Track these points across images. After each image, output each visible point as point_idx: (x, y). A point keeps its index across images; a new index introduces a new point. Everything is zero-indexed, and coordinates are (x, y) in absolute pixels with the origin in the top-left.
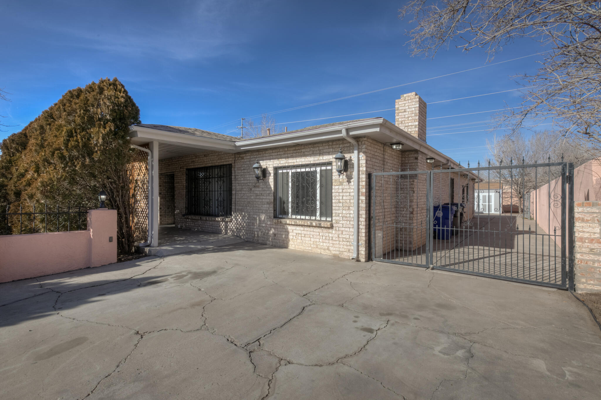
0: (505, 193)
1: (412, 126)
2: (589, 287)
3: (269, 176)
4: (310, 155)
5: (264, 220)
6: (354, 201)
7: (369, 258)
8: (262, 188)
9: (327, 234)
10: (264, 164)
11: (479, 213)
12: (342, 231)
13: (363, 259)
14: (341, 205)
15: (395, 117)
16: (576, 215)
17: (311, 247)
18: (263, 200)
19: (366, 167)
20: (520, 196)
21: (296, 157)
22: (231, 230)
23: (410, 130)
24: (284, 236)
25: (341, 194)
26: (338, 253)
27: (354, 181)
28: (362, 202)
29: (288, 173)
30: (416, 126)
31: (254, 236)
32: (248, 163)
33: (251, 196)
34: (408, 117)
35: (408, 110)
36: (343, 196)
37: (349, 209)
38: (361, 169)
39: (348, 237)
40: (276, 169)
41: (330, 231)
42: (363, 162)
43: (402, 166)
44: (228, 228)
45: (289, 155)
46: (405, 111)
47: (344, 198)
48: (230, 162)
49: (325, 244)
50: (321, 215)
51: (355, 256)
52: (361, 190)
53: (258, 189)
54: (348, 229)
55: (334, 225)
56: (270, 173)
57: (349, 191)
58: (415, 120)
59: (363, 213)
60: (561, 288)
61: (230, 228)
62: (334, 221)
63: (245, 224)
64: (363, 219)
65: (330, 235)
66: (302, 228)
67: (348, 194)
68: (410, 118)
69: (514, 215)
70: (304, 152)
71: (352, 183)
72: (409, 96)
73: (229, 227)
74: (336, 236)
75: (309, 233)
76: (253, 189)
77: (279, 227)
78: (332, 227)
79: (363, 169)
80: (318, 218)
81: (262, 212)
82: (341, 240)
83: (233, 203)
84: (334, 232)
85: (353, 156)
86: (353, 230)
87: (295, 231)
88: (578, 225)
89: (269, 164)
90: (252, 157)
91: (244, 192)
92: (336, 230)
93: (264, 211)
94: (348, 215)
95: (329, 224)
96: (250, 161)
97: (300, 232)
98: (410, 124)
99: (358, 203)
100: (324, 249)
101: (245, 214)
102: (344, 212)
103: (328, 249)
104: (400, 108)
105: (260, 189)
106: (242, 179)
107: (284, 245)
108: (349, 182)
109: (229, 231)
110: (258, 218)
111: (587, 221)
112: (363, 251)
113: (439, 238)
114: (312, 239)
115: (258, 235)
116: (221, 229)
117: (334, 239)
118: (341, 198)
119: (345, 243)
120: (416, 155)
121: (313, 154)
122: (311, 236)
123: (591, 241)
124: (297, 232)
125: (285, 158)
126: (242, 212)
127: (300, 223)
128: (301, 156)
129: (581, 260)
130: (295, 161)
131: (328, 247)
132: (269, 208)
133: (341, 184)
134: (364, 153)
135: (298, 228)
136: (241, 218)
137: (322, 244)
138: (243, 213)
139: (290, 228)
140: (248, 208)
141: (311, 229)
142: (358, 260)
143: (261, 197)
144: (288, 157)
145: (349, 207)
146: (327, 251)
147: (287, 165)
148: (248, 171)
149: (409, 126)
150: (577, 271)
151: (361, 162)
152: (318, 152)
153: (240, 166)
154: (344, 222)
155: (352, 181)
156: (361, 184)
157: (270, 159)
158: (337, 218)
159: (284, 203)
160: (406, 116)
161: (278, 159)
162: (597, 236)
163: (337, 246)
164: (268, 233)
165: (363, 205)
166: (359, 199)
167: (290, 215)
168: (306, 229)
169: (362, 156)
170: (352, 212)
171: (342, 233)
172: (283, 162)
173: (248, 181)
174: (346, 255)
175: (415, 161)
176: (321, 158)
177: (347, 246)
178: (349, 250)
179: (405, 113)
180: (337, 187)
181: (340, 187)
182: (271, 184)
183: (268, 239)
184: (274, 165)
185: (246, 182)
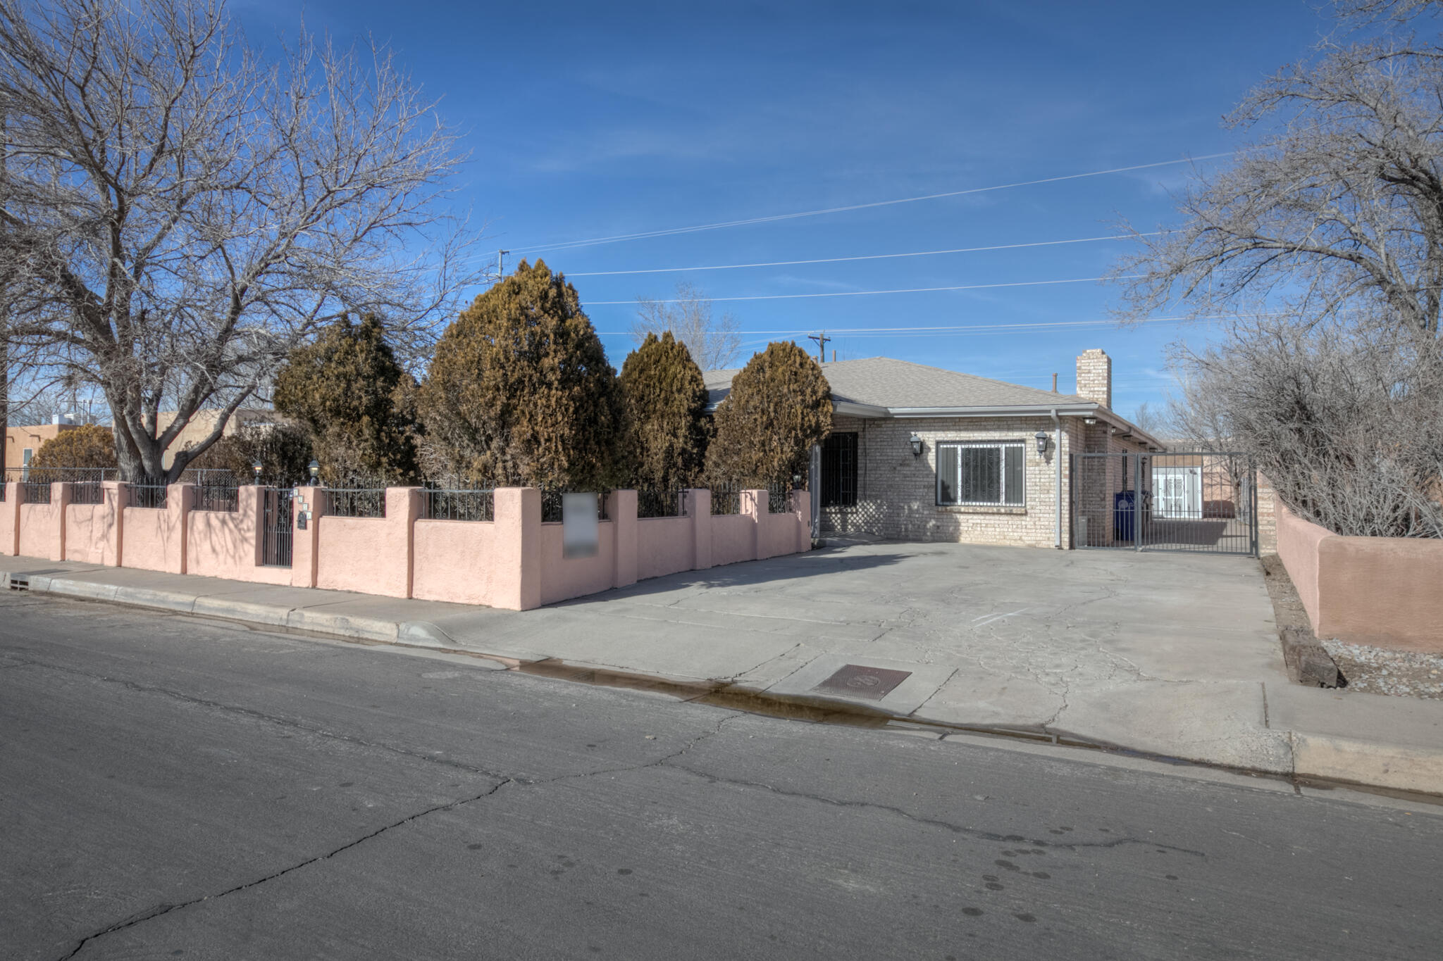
0: (1206, 474)
1: (1098, 391)
2: (1268, 551)
3: (927, 453)
4: (994, 430)
5: (917, 510)
6: (1056, 484)
7: (1072, 547)
8: (916, 467)
9: (1019, 522)
10: (921, 435)
11: (1158, 517)
12: (1040, 518)
13: (1066, 546)
14: (1038, 488)
15: (1076, 377)
16: (1259, 495)
17: (995, 538)
18: (917, 483)
19: (1070, 447)
20: (1236, 481)
21: (973, 430)
22: (854, 525)
23: (1096, 396)
24: (951, 529)
25: (1038, 476)
26: (1034, 542)
27: (1054, 463)
28: (1065, 485)
29: (955, 449)
30: (1103, 392)
31: (901, 531)
32: (890, 433)
33: (895, 477)
34: (1094, 380)
35: (1094, 371)
36: (1040, 478)
37: (1048, 492)
38: (1063, 449)
39: (1047, 523)
40: (938, 443)
41: (1024, 518)
42: (1066, 441)
43: (1086, 441)
44: (847, 522)
45: (962, 428)
46: (1089, 372)
47: (1042, 480)
48: (854, 430)
49: (1015, 534)
50: (1007, 500)
51: (1058, 543)
52: (1063, 472)
53: (908, 468)
54: (1047, 515)
55: (1029, 511)
56: (929, 449)
57: (1048, 472)
58: (1102, 384)
59: (1066, 497)
60: (1249, 555)
61: (852, 521)
62: (1028, 507)
63: (881, 516)
64: (1066, 504)
65: (1023, 523)
66: (982, 517)
67: (1047, 476)
68: (1096, 382)
69: (1224, 520)
70: (985, 426)
71: (1052, 464)
72: (1093, 353)
73: (850, 521)
74: (1032, 523)
75: (992, 522)
76: (898, 468)
77: (945, 516)
78: (1026, 514)
79: (1066, 449)
80: (1004, 504)
81: (916, 499)
82: (1039, 527)
83: (858, 486)
84: (1028, 519)
85: (1055, 435)
86: (1055, 516)
87: (970, 521)
88: (1260, 502)
89: (929, 438)
90: (897, 425)
91: (882, 472)
92: (1031, 517)
93: (918, 498)
94: (1047, 500)
95: (1023, 509)
96: (893, 431)
97: (979, 521)
98: (1096, 389)
99: (1061, 486)
100: (1015, 540)
101: (882, 502)
102: (1042, 496)
103: (1021, 539)
104: (1083, 368)
105: (913, 469)
106: (878, 454)
107: (953, 538)
108: (1048, 462)
109: (850, 527)
110: (906, 507)
111: (1265, 499)
112: (1066, 537)
113: (1122, 539)
114: (997, 530)
115: (906, 530)
116: (833, 524)
117: (1028, 527)
118: (1038, 480)
119: (1044, 531)
120: (1104, 428)
121: (999, 429)
122: (996, 526)
123: (1269, 515)
124: (974, 522)
125: (956, 430)
126: (876, 499)
127: (982, 510)
128: (980, 430)
129: (1262, 530)
130: (971, 435)
131: (1021, 537)
132: (927, 493)
133: (1038, 464)
134: (1067, 432)
135: (975, 517)
136: (874, 507)
137: (1011, 534)
138: (879, 501)
139: (961, 518)
140: (889, 493)
141: (997, 517)
142: (1060, 548)
143: (914, 479)
144: (960, 430)
145: (1048, 491)
146: (1019, 542)
147: (958, 439)
148: (890, 443)
149: (1094, 391)
150: (1260, 541)
151: (1063, 442)
152: (1006, 427)
153: (874, 436)
154: (1041, 507)
155: (1052, 461)
156: (1063, 465)
157: (930, 431)
158: (1033, 503)
159: (948, 487)
160: (1091, 378)
161: (944, 430)
162: (1272, 511)
163: (1033, 535)
164: (925, 526)
165: (1066, 488)
166: (1061, 482)
167: (959, 502)
168: (988, 517)
169: (1065, 437)
170: (1052, 496)
171: (1040, 520)
172: (951, 435)
173: (890, 458)
174: (1044, 544)
175: (1103, 435)
176: (1010, 434)
177: (1046, 533)
178: (1049, 538)
179: (1089, 375)
180: (1031, 468)
181: (1037, 468)
182: (930, 462)
183: (925, 534)
184: (937, 439)
185: (885, 458)
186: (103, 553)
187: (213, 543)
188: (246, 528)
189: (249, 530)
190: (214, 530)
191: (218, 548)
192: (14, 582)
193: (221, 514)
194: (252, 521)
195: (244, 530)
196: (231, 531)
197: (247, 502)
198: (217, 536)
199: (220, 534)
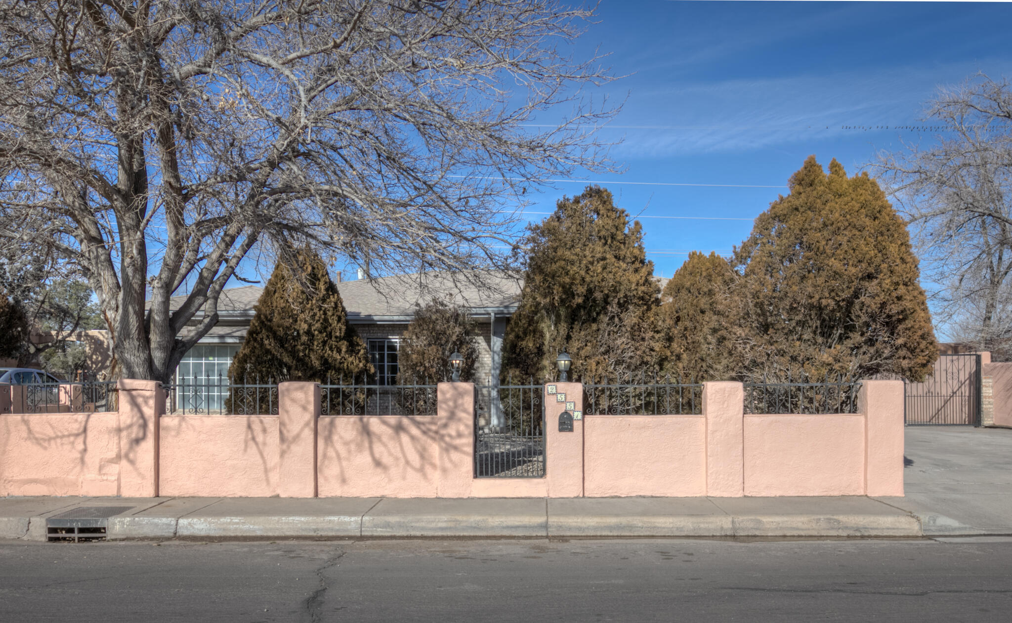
186: (119, 480)
187: (377, 455)
188: (453, 433)
189: (460, 435)
190: (379, 439)
191: (386, 460)
192: (52, 530)
193: (392, 419)
194: (467, 426)
195: (450, 436)
196: (413, 438)
197: (455, 402)
198: (385, 445)
199: (392, 444)
